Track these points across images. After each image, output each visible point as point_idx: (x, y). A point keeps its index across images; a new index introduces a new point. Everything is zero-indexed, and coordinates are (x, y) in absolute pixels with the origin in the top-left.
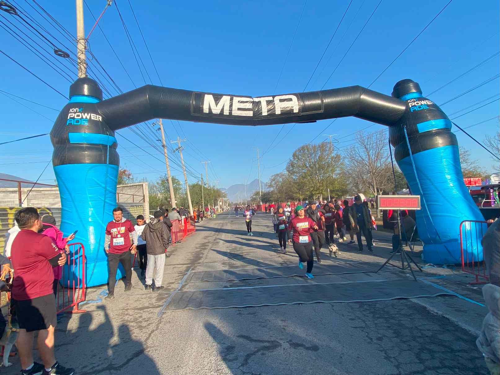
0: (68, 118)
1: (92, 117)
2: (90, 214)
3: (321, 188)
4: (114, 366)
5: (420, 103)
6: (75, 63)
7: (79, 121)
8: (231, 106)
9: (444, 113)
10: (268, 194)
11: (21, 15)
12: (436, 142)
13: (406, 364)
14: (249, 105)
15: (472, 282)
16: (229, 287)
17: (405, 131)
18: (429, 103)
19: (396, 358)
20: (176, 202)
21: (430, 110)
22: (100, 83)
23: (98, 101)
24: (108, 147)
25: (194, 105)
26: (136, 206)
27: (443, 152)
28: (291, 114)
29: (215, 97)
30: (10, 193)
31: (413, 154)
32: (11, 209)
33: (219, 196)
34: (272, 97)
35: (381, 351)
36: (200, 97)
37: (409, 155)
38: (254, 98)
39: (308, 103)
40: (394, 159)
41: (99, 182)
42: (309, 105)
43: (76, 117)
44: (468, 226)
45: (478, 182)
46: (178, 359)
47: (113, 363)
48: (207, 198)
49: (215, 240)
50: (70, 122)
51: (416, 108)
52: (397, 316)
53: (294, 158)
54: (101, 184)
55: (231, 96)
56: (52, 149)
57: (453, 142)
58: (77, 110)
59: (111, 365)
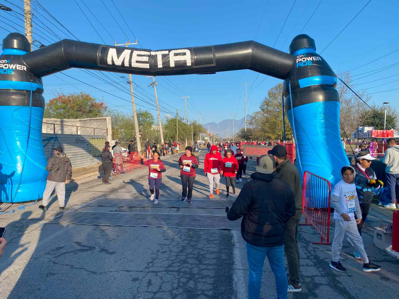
1: (17, 67)
5: (306, 59)
7: (6, 71)
8: (130, 59)
12: (313, 98)
14: (146, 59)
16: (114, 211)
17: (290, 85)
18: (315, 59)
20: (140, 136)
21: (313, 66)
24: (31, 92)
25: (100, 57)
26: (97, 138)
28: (184, 67)
29: (118, 51)
34: (168, 51)
36: (105, 50)
37: (291, 108)
38: (151, 52)
41: (23, 121)
43: (4, 68)
51: (301, 64)
54: (24, 122)
55: (132, 50)
58: (5, 61)
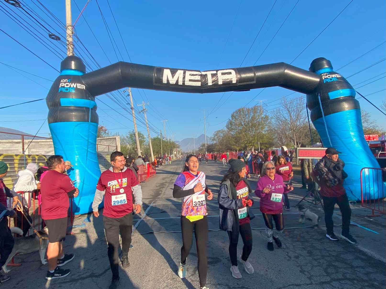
0: (60, 87)
1: (78, 86)
2: (76, 159)
3: (253, 142)
4: (95, 274)
5: (331, 76)
6: (65, 45)
7: (68, 89)
8: (184, 78)
9: (350, 84)
10: (212, 145)
11: (24, 8)
12: (344, 107)
13: (316, 276)
14: (198, 77)
15: (368, 215)
17: (319, 98)
18: (338, 76)
19: (309, 272)
20: (141, 151)
21: (339, 82)
22: (84, 60)
23: (83, 74)
24: (90, 109)
25: (155, 77)
27: (348, 114)
28: (230, 84)
29: (172, 71)
30: (15, 144)
31: (325, 116)
32: (17, 155)
33: (174, 147)
34: (215, 71)
35: (298, 266)
36: (160, 70)
37: (322, 117)
38: (202, 72)
39: (243, 76)
40: (310, 120)
41: (83, 136)
42: (244, 77)
43: (65, 86)
44: (367, 172)
45: (375, 138)
46: (143, 270)
47: (94, 272)
48: (165, 149)
49: (171, 181)
50: (61, 90)
51: (328, 80)
52: (310, 240)
53: (233, 119)
54: (85, 137)
55: (184, 70)
56: (48, 110)
57: (356, 106)
58: (66, 81)
59: (93, 273)
